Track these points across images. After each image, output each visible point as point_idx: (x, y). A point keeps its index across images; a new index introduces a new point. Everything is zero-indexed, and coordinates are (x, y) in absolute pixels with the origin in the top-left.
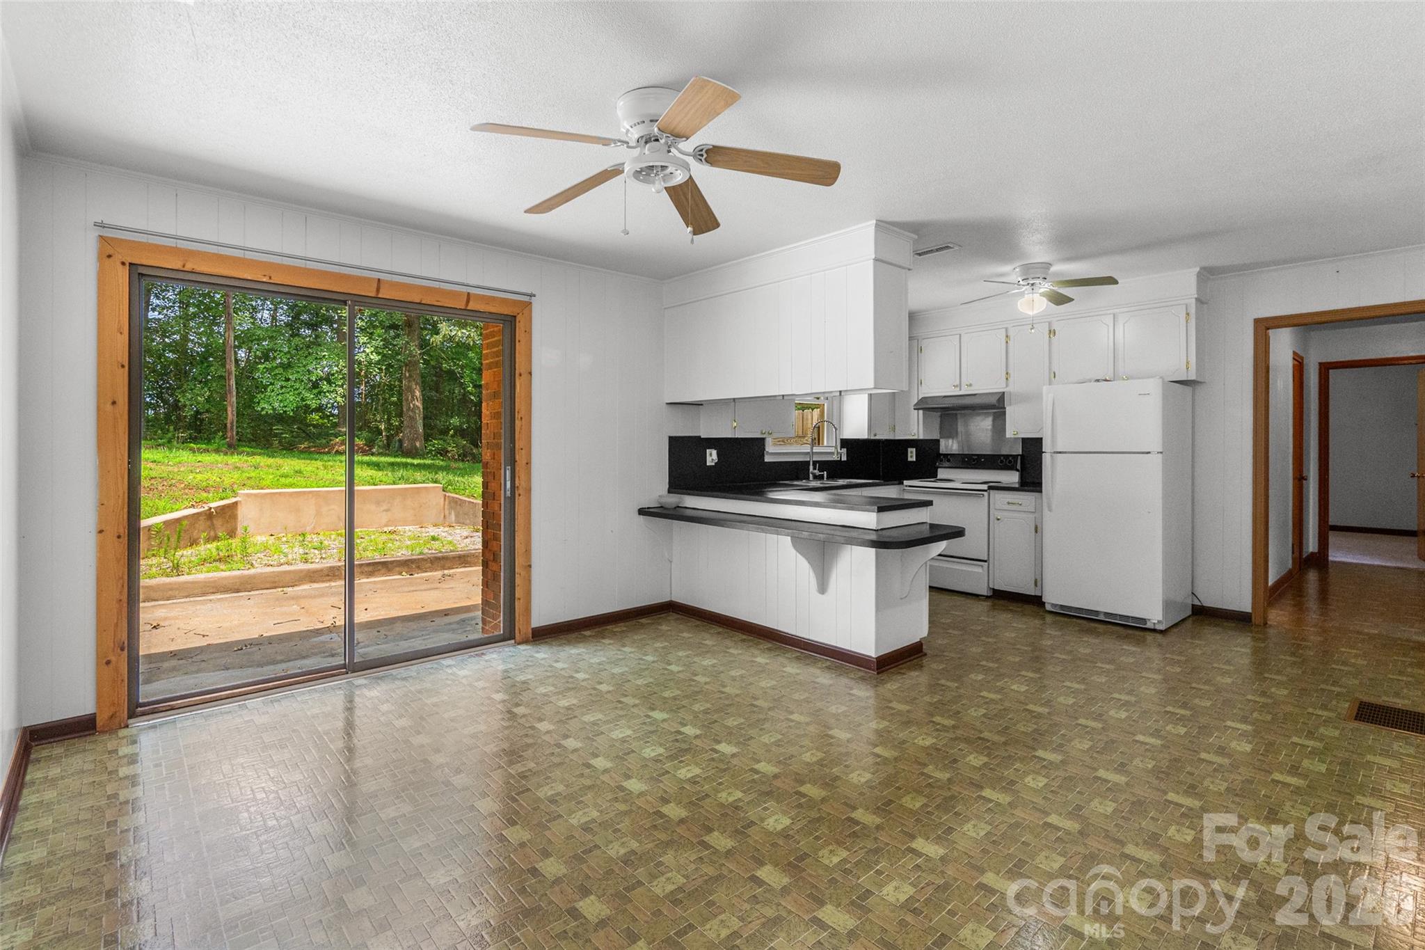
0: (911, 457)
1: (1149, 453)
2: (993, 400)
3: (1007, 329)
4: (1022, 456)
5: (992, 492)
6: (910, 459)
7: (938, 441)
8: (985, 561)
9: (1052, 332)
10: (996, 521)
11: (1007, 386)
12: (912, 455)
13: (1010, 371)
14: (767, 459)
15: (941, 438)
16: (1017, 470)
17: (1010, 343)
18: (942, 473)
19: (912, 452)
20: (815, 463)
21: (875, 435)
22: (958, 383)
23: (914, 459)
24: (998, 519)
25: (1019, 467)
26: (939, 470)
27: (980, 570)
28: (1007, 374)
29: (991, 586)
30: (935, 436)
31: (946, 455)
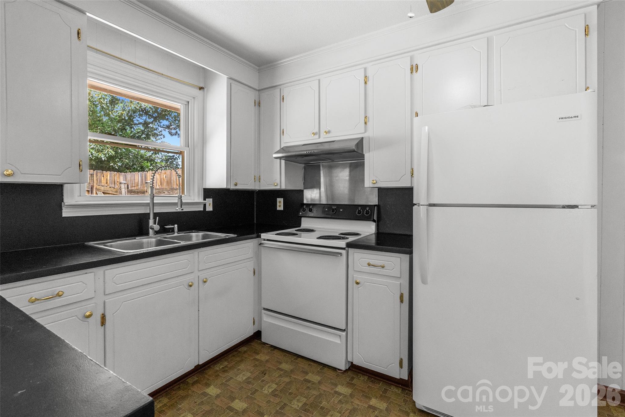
0: (280, 206)
1: (575, 207)
2: (352, 146)
3: (365, 69)
4: (378, 206)
5: (351, 251)
6: (278, 209)
7: (301, 192)
8: (343, 330)
9: (414, 69)
10: (355, 284)
11: (366, 131)
12: (280, 205)
13: (370, 114)
14: (66, 213)
15: (305, 188)
16: (374, 221)
17: (369, 83)
18: (306, 223)
19: (280, 202)
20: (156, 215)
21: (236, 185)
22: (316, 130)
23: (282, 208)
24: (357, 283)
25: (375, 218)
26: (303, 219)
27: (338, 341)
28: (366, 117)
29: (350, 359)
30: (300, 186)
31: (308, 205)
